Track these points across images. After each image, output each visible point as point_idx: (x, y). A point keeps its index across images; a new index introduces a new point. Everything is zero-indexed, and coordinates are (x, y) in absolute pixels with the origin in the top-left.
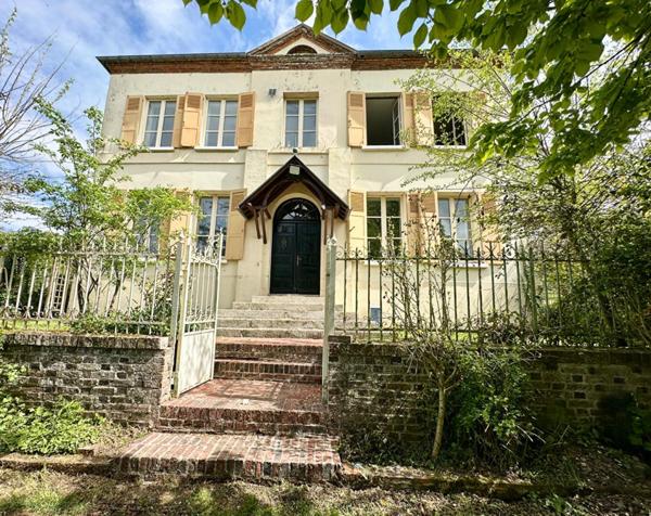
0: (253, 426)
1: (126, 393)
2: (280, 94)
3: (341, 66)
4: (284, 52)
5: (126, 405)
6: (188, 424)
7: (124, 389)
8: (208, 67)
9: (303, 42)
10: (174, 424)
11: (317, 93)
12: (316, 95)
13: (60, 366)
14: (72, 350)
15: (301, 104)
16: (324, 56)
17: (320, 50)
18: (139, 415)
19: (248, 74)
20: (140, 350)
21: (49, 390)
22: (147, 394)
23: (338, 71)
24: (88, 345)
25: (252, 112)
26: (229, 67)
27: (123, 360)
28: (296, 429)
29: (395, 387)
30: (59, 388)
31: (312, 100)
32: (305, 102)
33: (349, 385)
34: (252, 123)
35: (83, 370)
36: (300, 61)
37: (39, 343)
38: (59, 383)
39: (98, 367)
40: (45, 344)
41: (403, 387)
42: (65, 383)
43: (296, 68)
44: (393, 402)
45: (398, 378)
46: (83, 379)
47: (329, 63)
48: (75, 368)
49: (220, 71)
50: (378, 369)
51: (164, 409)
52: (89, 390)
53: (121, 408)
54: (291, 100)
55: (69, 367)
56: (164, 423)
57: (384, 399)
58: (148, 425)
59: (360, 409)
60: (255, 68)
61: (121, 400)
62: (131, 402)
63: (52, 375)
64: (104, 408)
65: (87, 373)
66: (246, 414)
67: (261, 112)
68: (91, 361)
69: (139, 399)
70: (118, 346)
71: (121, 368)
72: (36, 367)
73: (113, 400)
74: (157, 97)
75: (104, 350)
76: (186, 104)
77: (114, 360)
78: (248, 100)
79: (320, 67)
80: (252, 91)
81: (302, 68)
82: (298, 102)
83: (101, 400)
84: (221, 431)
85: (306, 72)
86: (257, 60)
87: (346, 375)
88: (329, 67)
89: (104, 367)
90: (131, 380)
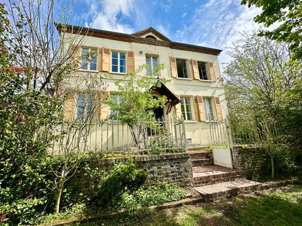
0: (223, 179)
1: (181, 175)
2: (144, 54)
3: (166, 46)
4: (144, 37)
5: (182, 179)
6: (203, 183)
7: (180, 173)
8: (112, 37)
9: (151, 34)
10: (199, 183)
11: (158, 55)
12: (158, 56)
13: (155, 168)
14: (158, 161)
15: (152, 58)
16: (159, 41)
17: (158, 39)
18: (187, 182)
19: (130, 43)
20: (182, 158)
21: (152, 179)
22: (188, 174)
23: (165, 48)
24: (165, 158)
25: (133, 60)
26: (121, 39)
27: (178, 163)
28: (234, 178)
29: (255, 160)
30: (156, 177)
31: (156, 57)
32: (153, 58)
33: (244, 161)
34: (134, 63)
35: (164, 169)
36: (151, 42)
37: (145, 160)
38: (156, 175)
39: (169, 167)
40: (148, 160)
41: (258, 160)
42: (158, 175)
43: (150, 44)
44: (256, 165)
45: (255, 157)
46: (165, 172)
47: (162, 45)
48: (161, 168)
49: (116, 40)
50: (251, 156)
51: (195, 178)
52: (167, 176)
53: (180, 181)
54: (148, 57)
55: (158, 168)
56: (196, 184)
57: (254, 164)
58: (191, 185)
59: (249, 168)
60: (133, 41)
61: (180, 178)
62: (183, 178)
63: (152, 172)
64: (174, 182)
65: (165, 169)
66: (220, 175)
67: (137, 60)
68: (167, 165)
69: (186, 177)
70: (175, 157)
71: (177, 166)
72: (145, 170)
73: (177, 178)
74: (86, 47)
75: (170, 159)
76: (103, 52)
77: (175, 163)
78: (131, 54)
79: (158, 45)
80: (133, 50)
81: (152, 44)
82: (150, 57)
83: (173, 179)
84: (214, 183)
85: (154, 46)
86: (134, 38)
87: (243, 158)
88: (162, 46)
89: (171, 166)
90: (182, 170)
